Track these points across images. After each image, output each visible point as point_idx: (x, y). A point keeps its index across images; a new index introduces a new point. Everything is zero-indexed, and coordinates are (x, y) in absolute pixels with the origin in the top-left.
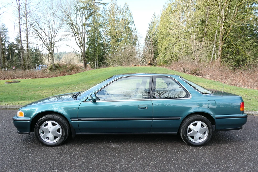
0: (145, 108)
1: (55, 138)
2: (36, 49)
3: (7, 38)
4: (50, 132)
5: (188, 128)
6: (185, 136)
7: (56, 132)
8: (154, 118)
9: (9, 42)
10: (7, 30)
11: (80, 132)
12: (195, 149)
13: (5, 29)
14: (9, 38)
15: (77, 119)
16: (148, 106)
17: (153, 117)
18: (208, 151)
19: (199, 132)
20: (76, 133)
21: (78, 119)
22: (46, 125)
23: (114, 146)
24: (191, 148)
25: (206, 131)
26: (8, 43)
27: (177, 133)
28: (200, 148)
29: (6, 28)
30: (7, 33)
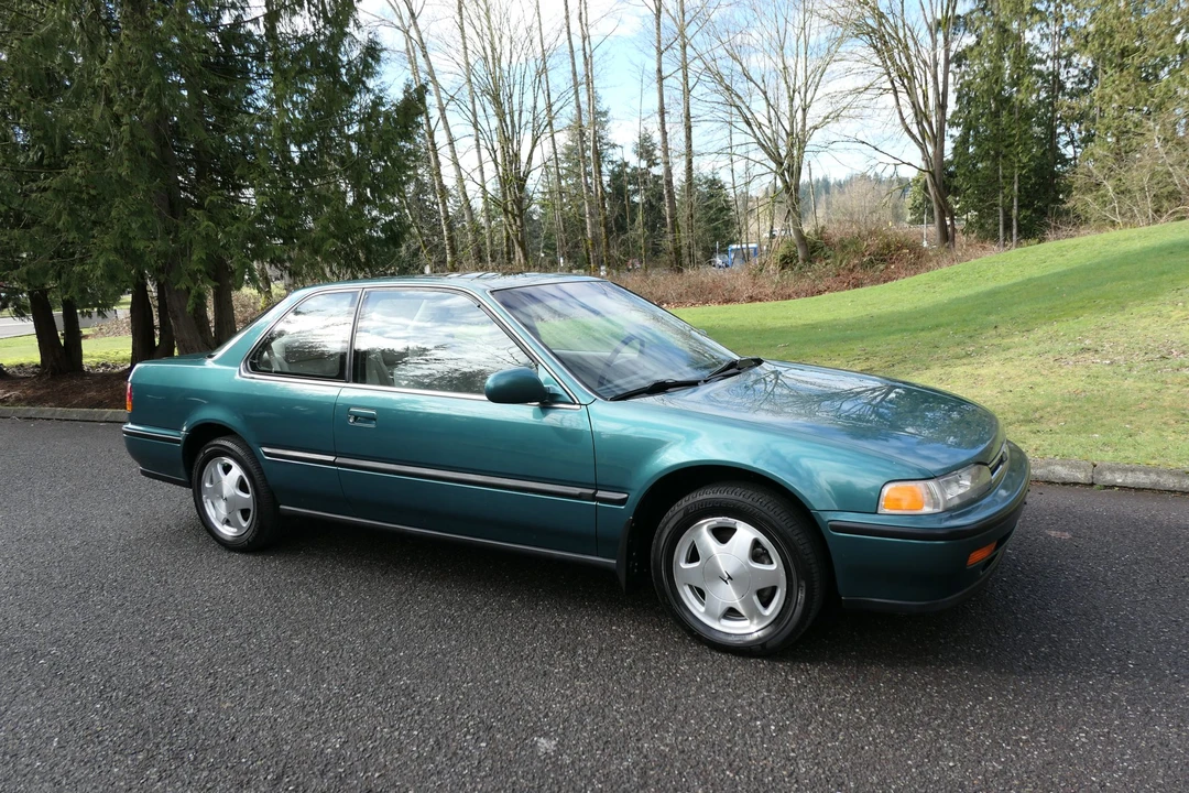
2: (710, 177)
3: (605, 147)
9: (612, 162)
10: (605, 114)
13: (600, 113)
14: (614, 146)
26: (610, 167)
29: (602, 107)
30: (607, 128)
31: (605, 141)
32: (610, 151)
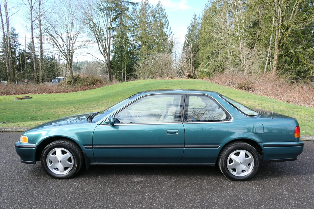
0: (174, 133)
1: (66, 168)
2: (52, 57)
3: (17, 45)
4: (59, 161)
5: (229, 158)
6: (225, 168)
7: (66, 162)
8: (185, 146)
9: (20, 50)
10: (17, 35)
11: (96, 162)
12: (237, 184)
13: (15, 34)
14: (20, 45)
15: (91, 146)
16: (179, 131)
17: (184, 144)
18: (253, 187)
19: (242, 163)
20: (91, 163)
21: (93, 146)
22: (55, 153)
23: (137, 179)
24: (232, 183)
25: (251, 162)
27: (215, 164)
28: (243, 183)
29: (16, 32)
30: (18, 39)
31: (17, 43)
32: (18, 46)
